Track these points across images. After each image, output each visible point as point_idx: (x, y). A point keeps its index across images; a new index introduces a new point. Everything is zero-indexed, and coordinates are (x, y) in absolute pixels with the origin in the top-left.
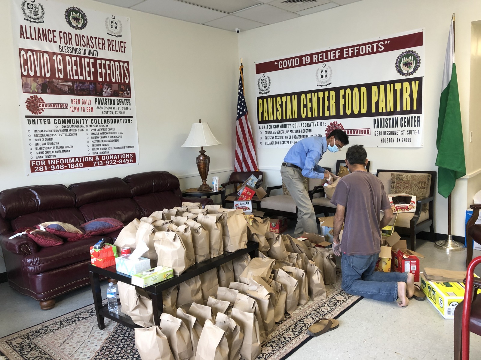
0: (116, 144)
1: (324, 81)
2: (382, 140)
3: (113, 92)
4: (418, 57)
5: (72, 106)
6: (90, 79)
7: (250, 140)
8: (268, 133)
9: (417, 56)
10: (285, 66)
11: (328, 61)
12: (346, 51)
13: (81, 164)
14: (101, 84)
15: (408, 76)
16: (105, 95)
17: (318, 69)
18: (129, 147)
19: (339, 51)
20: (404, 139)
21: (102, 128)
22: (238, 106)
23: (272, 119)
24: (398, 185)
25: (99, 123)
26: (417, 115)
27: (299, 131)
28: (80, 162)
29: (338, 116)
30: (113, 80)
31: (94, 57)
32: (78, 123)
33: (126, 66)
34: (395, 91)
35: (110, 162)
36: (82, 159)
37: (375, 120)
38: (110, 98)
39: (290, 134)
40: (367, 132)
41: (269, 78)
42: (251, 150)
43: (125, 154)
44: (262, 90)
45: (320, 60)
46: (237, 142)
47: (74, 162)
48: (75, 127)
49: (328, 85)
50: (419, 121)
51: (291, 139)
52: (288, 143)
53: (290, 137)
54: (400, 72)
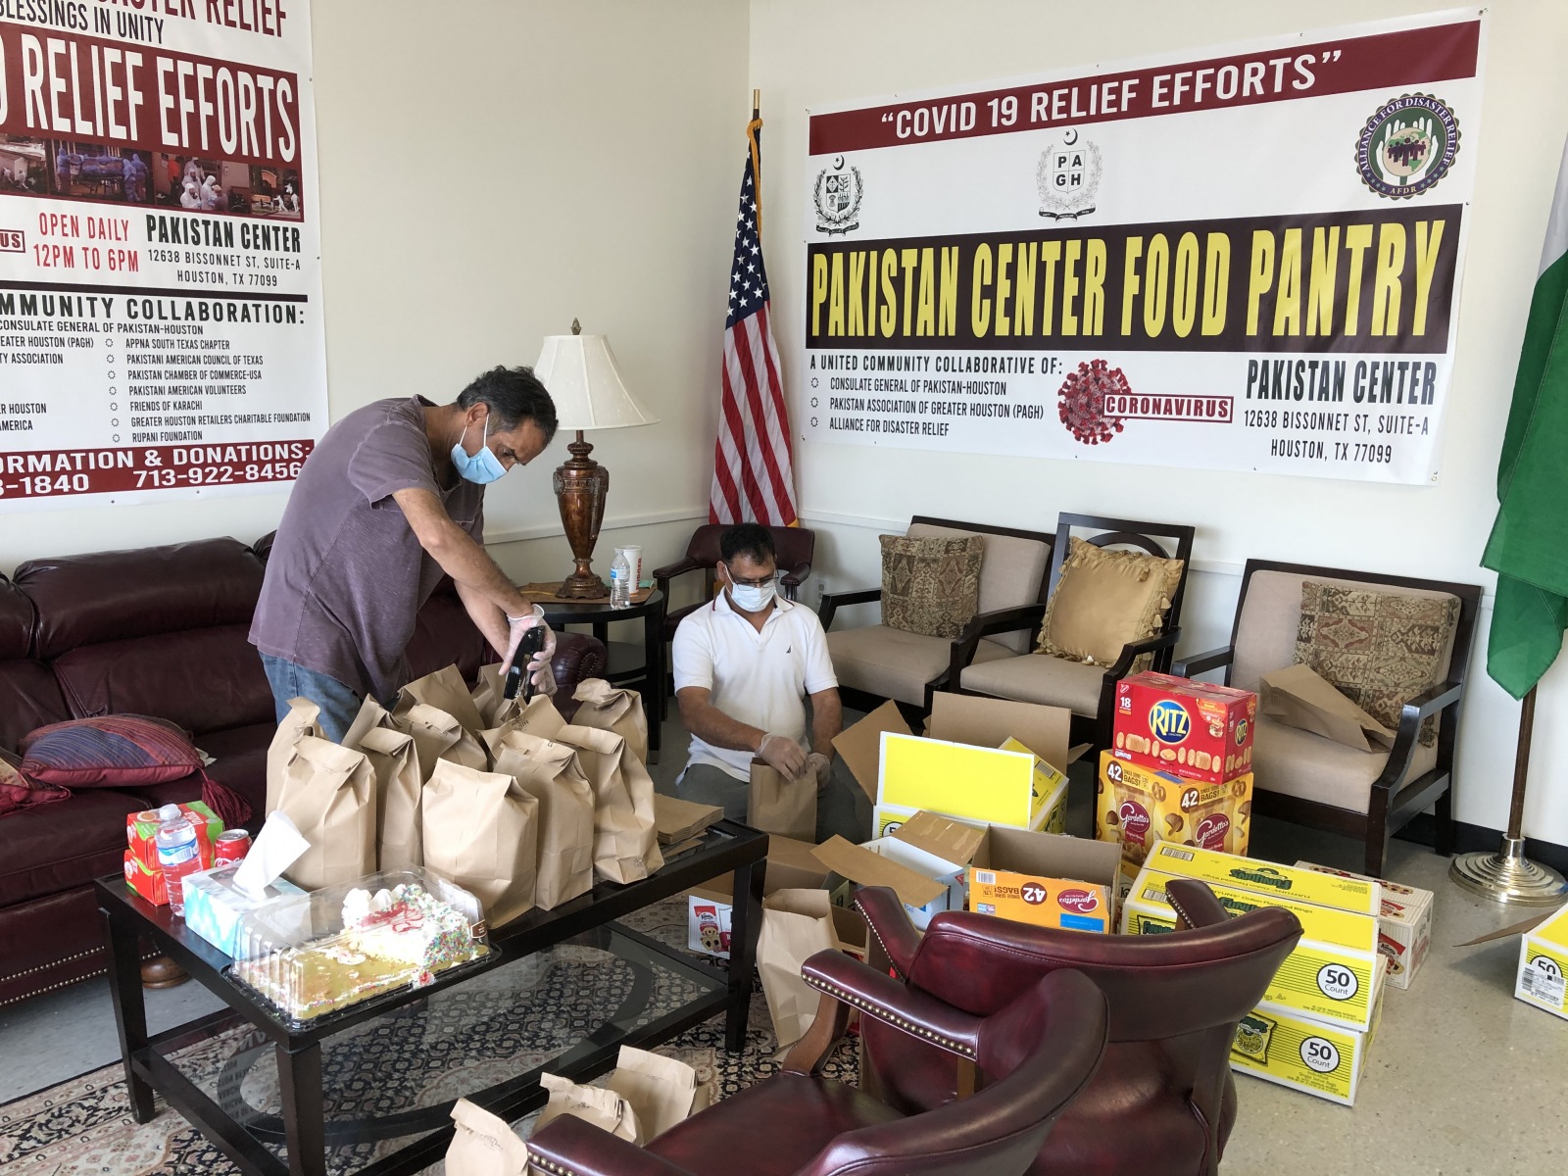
0: (235, 405)
1: (1067, 199)
2: (1274, 447)
3: (225, 195)
4: (1450, 123)
5: (42, 240)
6: (124, 137)
7: (774, 409)
8: (841, 384)
9: (1447, 120)
10: (921, 129)
11: (1088, 119)
12: (1163, 84)
13: (81, 480)
14: (172, 156)
15: (1402, 198)
16: (192, 206)
17: (1048, 151)
18: (288, 418)
19: (1136, 81)
20: (1362, 449)
21: (174, 337)
22: (733, 273)
23: (861, 333)
24: (1325, 631)
25: (161, 317)
26: (1423, 358)
27: (957, 388)
28: (75, 471)
29: (1112, 340)
30: (229, 148)
31: (145, 43)
32: (70, 314)
33: (284, 93)
34: (1344, 255)
35: (206, 476)
36: (85, 461)
37: (1253, 364)
38: (212, 218)
39: (922, 396)
40: (1218, 409)
41: (857, 174)
42: (773, 447)
43: (273, 444)
44: (829, 219)
45: (1055, 116)
46: (723, 411)
47: (49, 469)
48: (55, 327)
49: (1080, 214)
50: (1429, 382)
51: (928, 417)
52: (914, 427)
53: (924, 405)
54: (1373, 181)
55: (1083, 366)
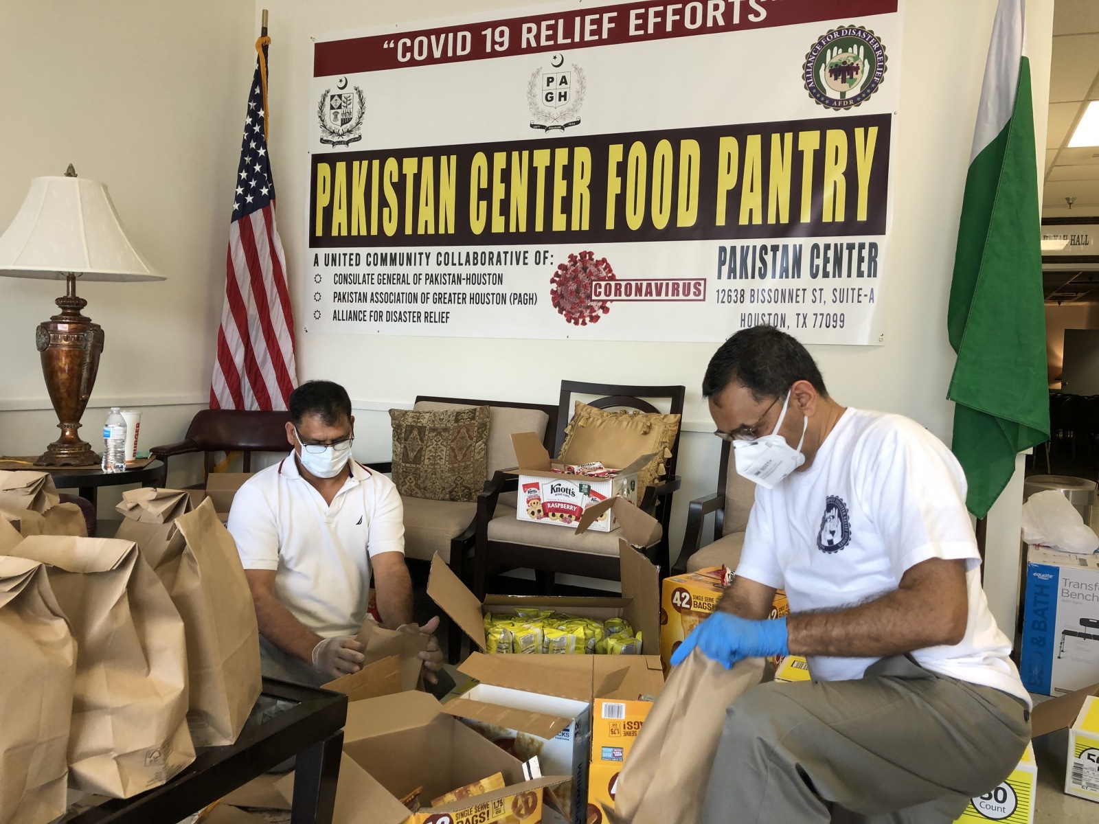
1: (555, 113)
2: (743, 320)
4: (878, 49)
7: (278, 300)
8: (345, 279)
9: (875, 46)
10: (420, 54)
11: (573, 46)
12: (638, 17)
15: (842, 109)
17: (538, 73)
19: (615, 14)
20: (819, 318)
22: (240, 171)
23: (364, 232)
26: (867, 239)
27: (457, 279)
29: (597, 233)
34: (798, 156)
37: (723, 249)
39: (424, 287)
40: (692, 290)
41: (360, 93)
42: (277, 336)
44: (333, 133)
45: (543, 43)
46: (226, 299)
49: (567, 125)
50: (873, 259)
51: (430, 306)
52: (416, 317)
53: (425, 298)
54: (818, 95)
55: (572, 257)
